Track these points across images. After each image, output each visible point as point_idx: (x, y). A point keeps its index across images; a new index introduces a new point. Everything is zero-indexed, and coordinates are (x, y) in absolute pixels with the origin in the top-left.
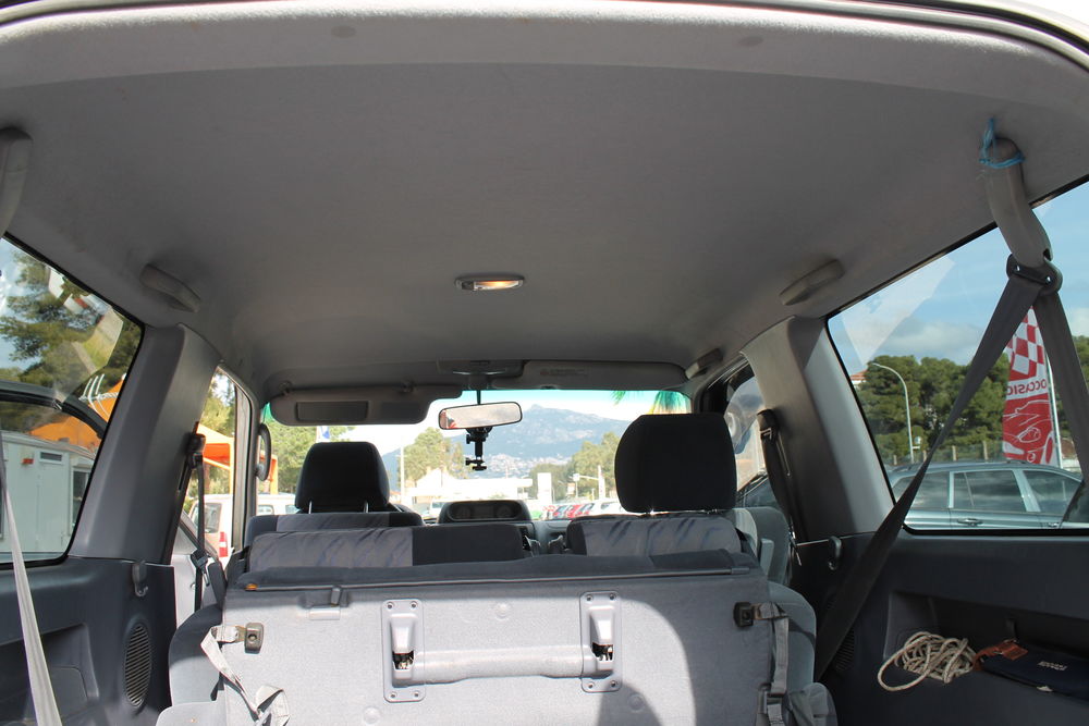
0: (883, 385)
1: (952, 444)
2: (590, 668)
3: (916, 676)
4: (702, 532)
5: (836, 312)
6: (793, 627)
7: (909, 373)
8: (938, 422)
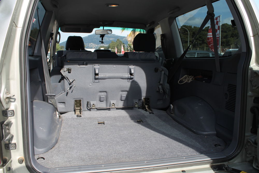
0: (184, 32)
1: (198, 47)
2: (129, 77)
3: (184, 82)
4: (149, 55)
5: (178, 16)
6: (164, 74)
7: (190, 30)
8: (195, 42)
